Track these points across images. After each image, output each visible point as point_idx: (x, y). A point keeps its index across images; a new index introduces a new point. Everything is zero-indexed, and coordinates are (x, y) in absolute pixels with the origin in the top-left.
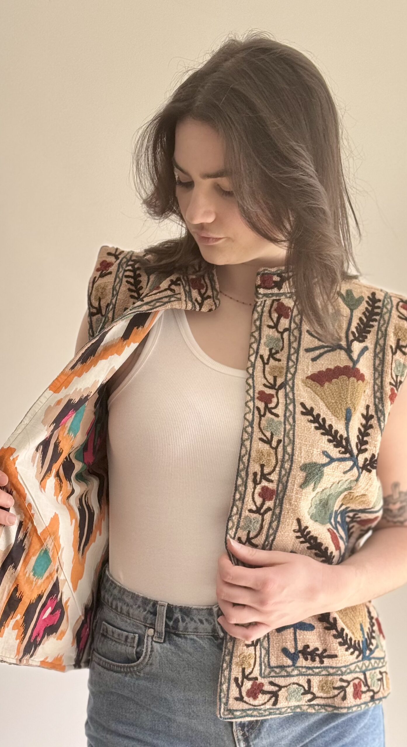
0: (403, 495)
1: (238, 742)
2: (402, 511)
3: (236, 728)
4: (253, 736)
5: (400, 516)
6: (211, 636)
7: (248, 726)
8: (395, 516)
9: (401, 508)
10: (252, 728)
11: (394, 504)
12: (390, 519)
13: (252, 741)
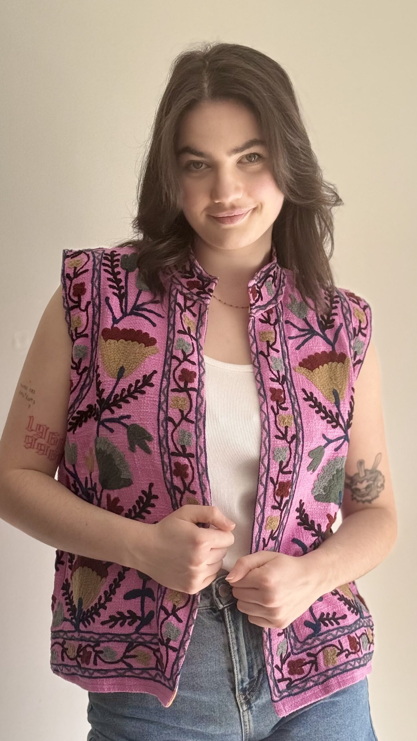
0: (368, 473)
1: (241, 706)
2: (369, 490)
3: (239, 693)
4: (254, 698)
5: (368, 495)
6: (210, 609)
7: (248, 690)
8: (363, 496)
9: (368, 487)
10: (253, 691)
11: (361, 482)
12: (359, 498)
13: (254, 702)
